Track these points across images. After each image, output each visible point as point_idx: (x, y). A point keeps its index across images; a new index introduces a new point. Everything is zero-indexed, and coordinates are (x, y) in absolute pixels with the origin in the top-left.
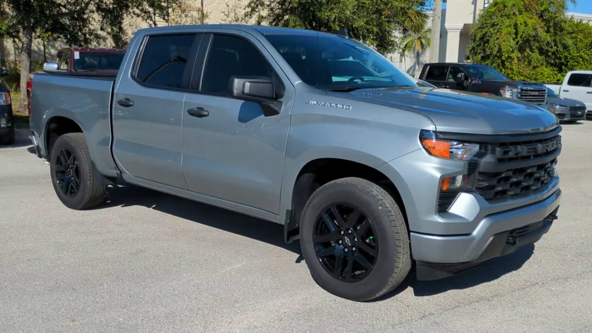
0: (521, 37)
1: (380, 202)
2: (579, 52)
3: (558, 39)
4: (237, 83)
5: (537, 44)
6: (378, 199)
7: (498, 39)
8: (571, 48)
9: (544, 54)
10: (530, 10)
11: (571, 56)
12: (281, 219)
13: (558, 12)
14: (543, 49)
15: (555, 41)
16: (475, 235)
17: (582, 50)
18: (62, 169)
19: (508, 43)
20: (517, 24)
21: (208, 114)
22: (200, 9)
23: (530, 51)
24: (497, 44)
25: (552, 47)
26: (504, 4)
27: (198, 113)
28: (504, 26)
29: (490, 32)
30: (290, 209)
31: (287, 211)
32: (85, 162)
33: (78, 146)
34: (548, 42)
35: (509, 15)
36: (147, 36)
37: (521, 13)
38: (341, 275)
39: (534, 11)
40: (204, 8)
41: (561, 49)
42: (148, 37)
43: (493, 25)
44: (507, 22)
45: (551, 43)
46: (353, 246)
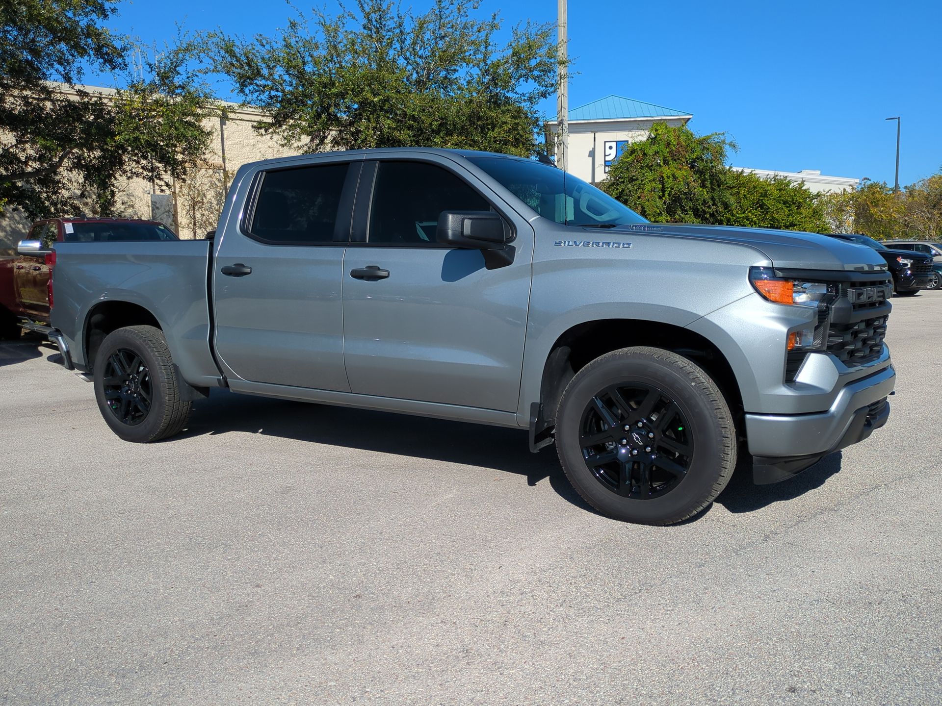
0: (669, 195)
1: (691, 377)
2: (744, 213)
3: (716, 195)
4: (452, 220)
5: (690, 204)
6: (688, 372)
7: (639, 198)
8: (734, 207)
9: (699, 216)
10: (678, 159)
11: (734, 218)
12: (522, 419)
13: (714, 161)
14: (698, 210)
15: (713, 199)
16: (834, 412)
17: (747, 210)
18: (116, 382)
19: (653, 203)
20: (662, 177)
21: (389, 274)
22: (221, 167)
23: (682, 213)
24: (639, 204)
25: (709, 207)
26: (644, 151)
27: (370, 274)
28: (647, 180)
29: (628, 188)
30: (538, 401)
31: (533, 405)
33: (147, 344)
34: (704, 201)
35: (652, 166)
36: (262, 171)
37: (666, 163)
38: (631, 491)
39: (684, 160)
40: (226, 165)
41: (721, 208)
42: (264, 173)
43: (632, 180)
44: (650, 175)
45: (708, 202)
46: (646, 446)
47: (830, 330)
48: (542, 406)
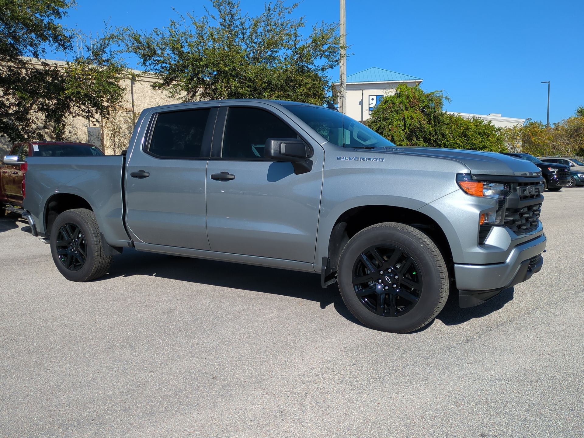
0: (409, 128)
1: (421, 241)
2: (454, 140)
3: (437, 129)
4: (274, 144)
5: (422, 134)
6: (419, 238)
7: (390, 130)
8: (448, 136)
9: (427, 142)
10: (414, 106)
11: (449, 143)
12: (317, 267)
13: (436, 108)
14: (426, 138)
15: (435, 131)
16: (509, 263)
17: (456, 138)
18: (64, 244)
19: (399, 134)
20: (404, 117)
21: (234, 177)
22: (131, 110)
23: (416, 140)
24: (390, 134)
25: (433, 136)
26: (393, 101)
27: (223, 177)
28: (395, 119)
29: (383, 125)
30: (327, 256)
31: (324, 258)
32: (92, 235)
33: (84, 220)
34: (430, 132)
35: (398, 111)
36: (156, 113)
37: (407, 109)
38: (384, 312)
39: (417, 107)
40: (135, 109)
41: (440, 137)
42: (158, 114)
43: (385, 119)
44: (396, 116)
45: (432, 133)
46: (393, 284)
47: (506, 212)
48: (329, 259)
